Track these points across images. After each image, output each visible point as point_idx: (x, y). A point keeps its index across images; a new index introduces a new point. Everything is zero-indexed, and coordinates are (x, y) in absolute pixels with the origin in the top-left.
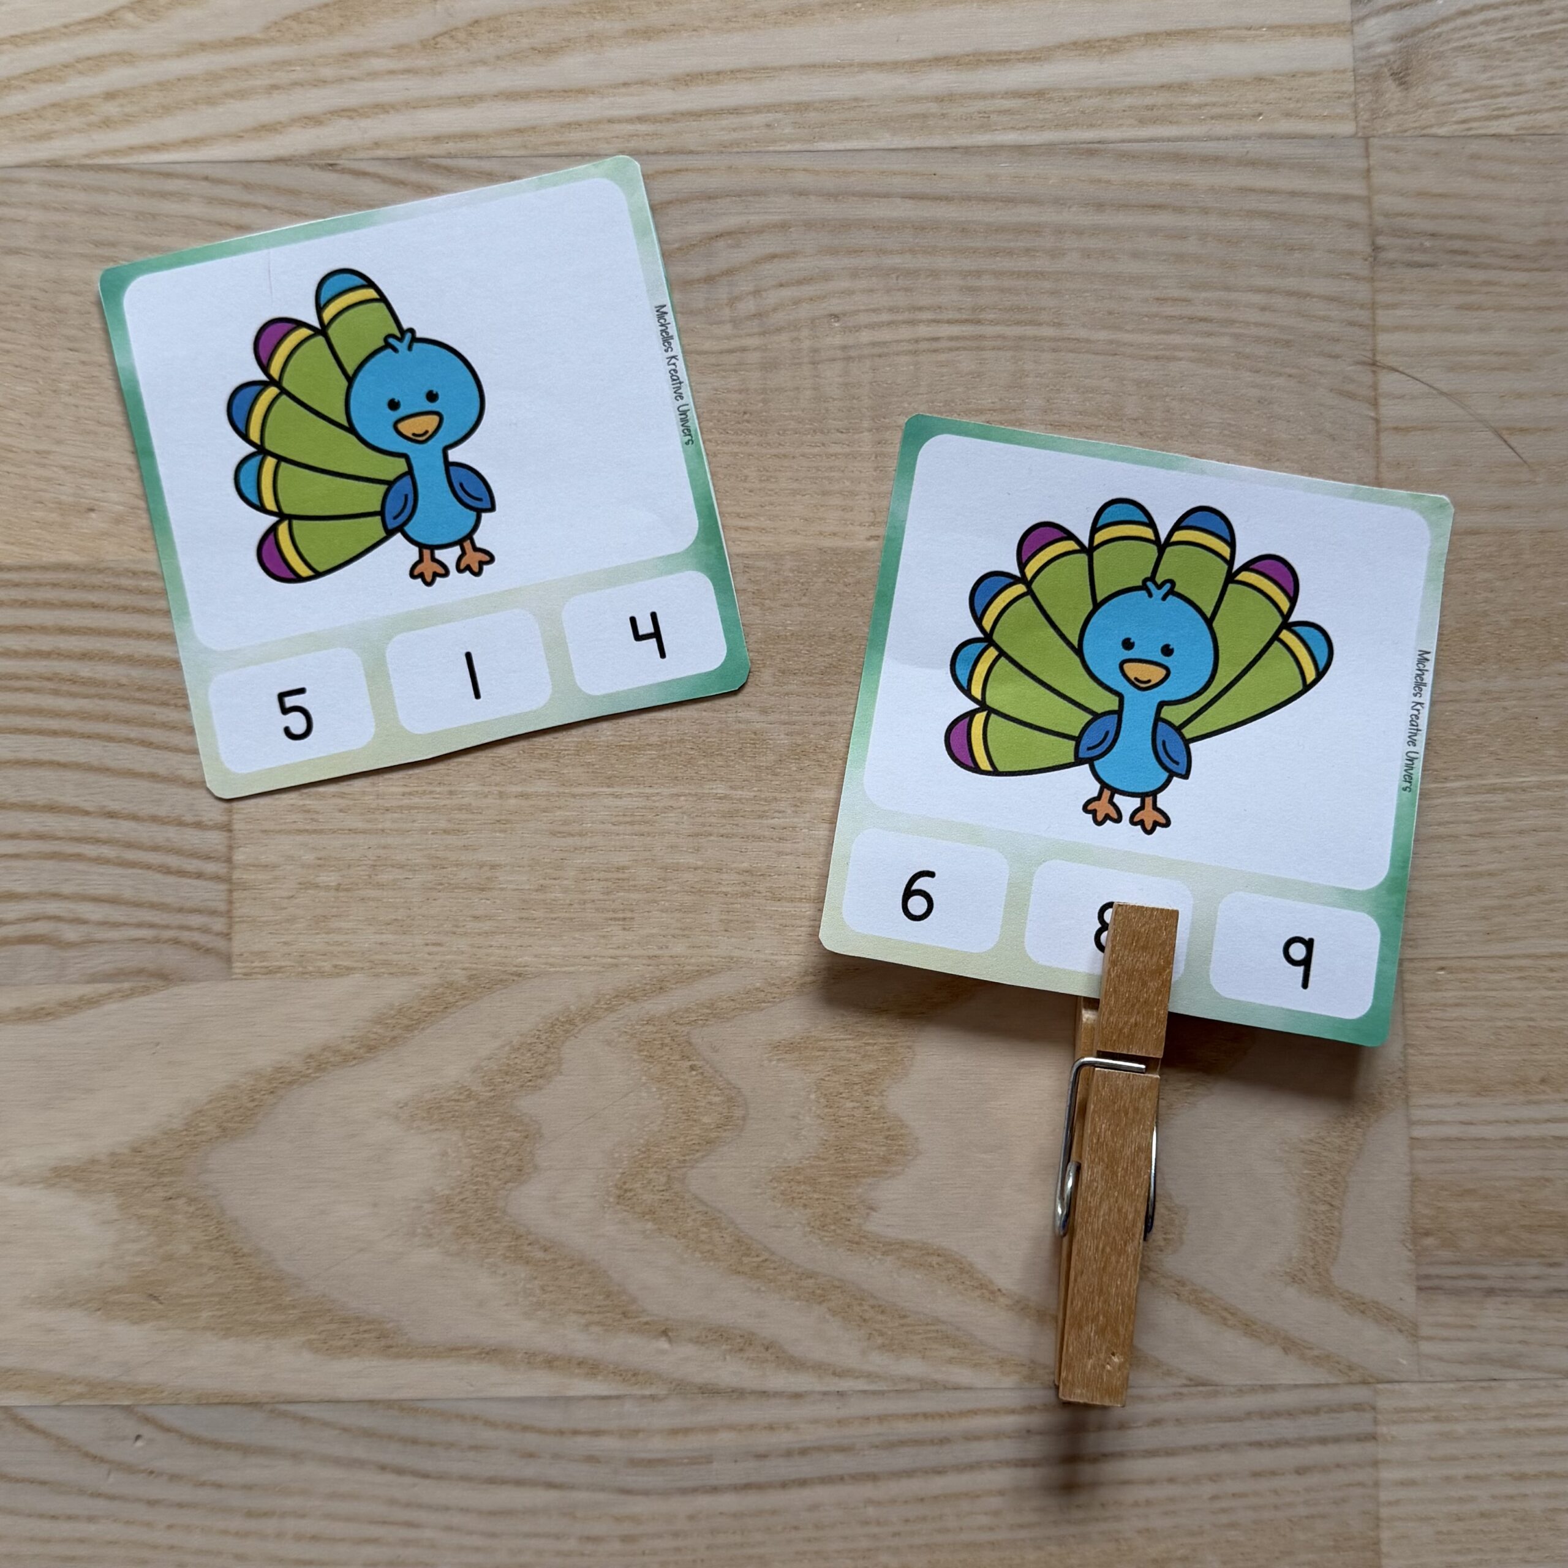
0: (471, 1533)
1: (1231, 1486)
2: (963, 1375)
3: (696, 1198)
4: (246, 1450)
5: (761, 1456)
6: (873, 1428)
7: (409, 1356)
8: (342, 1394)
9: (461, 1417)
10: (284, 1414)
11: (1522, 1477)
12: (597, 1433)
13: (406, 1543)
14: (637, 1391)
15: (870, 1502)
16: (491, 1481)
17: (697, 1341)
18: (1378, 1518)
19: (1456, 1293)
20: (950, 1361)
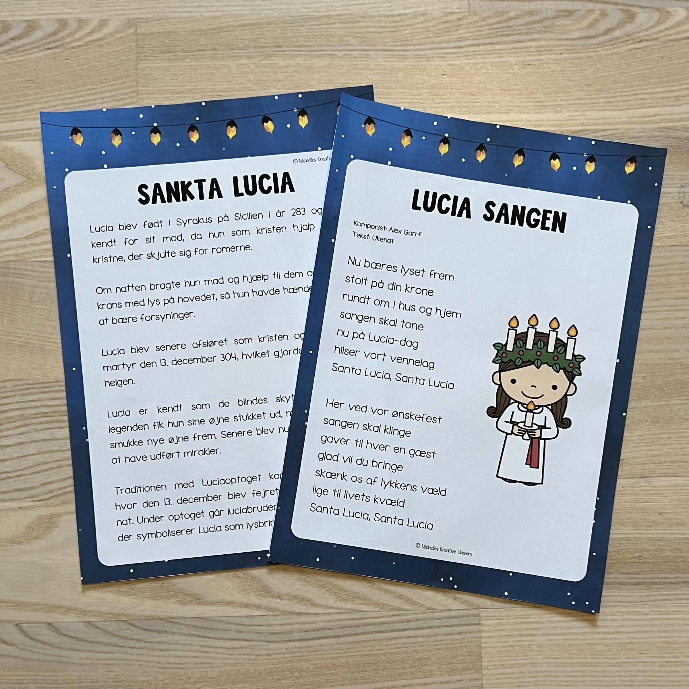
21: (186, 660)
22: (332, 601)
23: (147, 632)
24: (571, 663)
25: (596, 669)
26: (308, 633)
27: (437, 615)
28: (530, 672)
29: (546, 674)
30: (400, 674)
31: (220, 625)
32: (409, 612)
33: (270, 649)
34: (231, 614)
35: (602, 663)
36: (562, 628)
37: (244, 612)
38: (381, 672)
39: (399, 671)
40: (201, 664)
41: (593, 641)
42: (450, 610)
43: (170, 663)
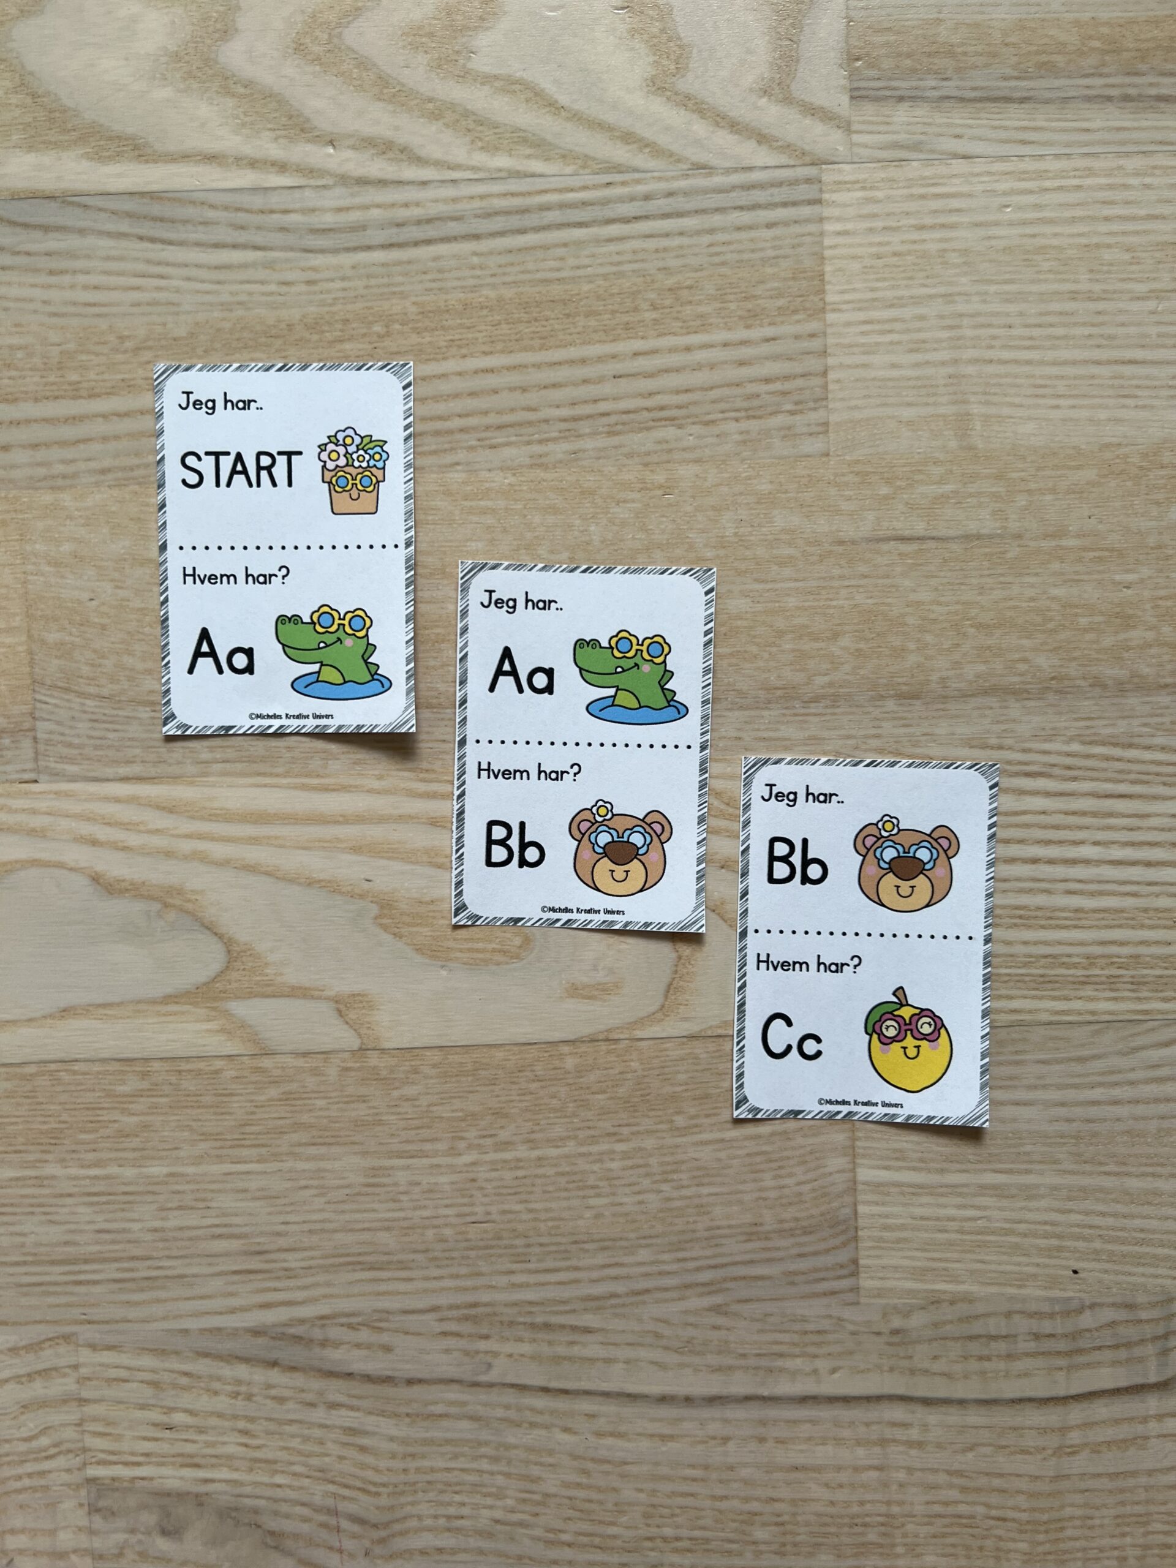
0: (203, 281)
1: (720, 237)
2: (537, 166)
3: (349, 48)
4: (46, 229)
5: (398, 225)
6: (477, 204)
7: (155, 162)
8: (113, 190)
9: (193, 202)
10: (72, 203)
11: (921, 228)
12: (286, 212)
13: (159, 289)
14: (313, 182)
15: (475, 254)
16: (217, 246)
17: (353, 148)
18: (823, 258)
19: (877, 99)
20: (529, 157)
21: (116, 296)
22: (459, 150)
23: (18, 230)
24: (1042, 294)
25: (1101, 306)
26: (405, 229)
27: (718, 180)
28: (941, 317)
29: (981, 320)
30: (627, 327)
31: (190, 212)
32: (649, 175)
33: (314, 269)
34: (214, 185)
35: (1115, 292)
36: (1020, 208)
37: (247, 178)
38: (581, 321)
39: (626, 318)
40: (148, 304)
41: (1095, 240)
42: (750, 169)
43: (75, 304)
